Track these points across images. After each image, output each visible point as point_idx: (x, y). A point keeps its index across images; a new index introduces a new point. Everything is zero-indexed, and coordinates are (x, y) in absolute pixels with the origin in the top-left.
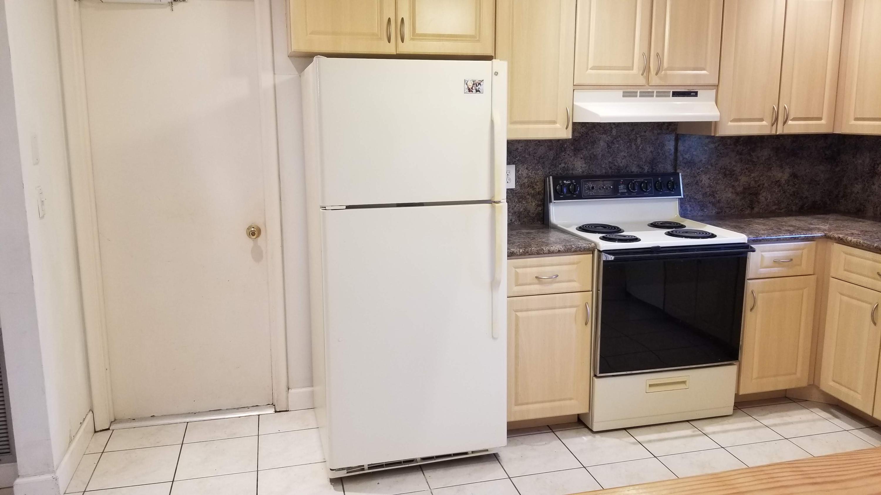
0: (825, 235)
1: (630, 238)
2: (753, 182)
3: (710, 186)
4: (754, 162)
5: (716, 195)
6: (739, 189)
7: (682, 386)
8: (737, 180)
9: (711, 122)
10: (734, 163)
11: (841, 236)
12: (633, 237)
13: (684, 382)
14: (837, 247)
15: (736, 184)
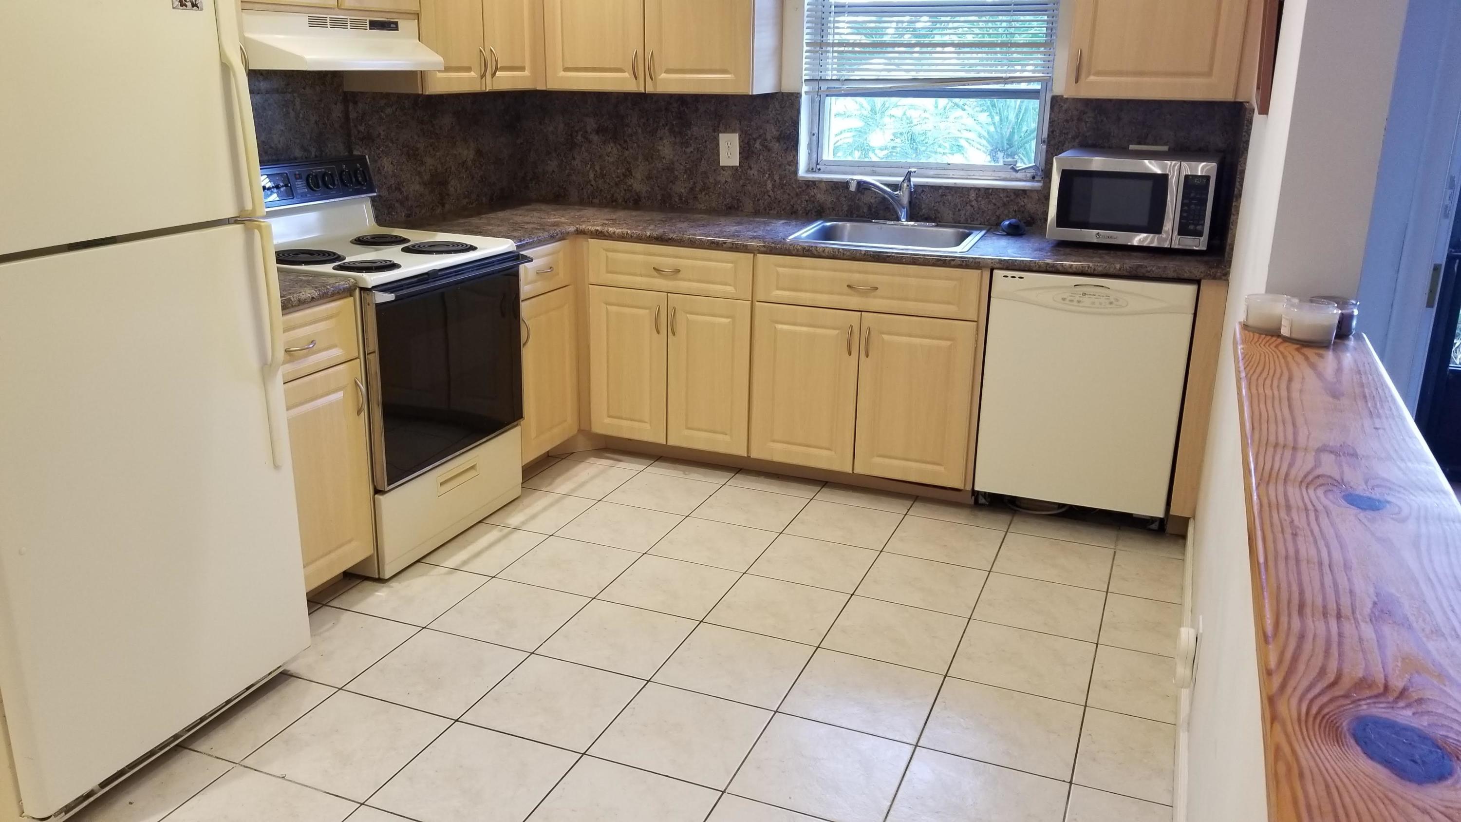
0: (577, 230)
1: (383, 263)
2: (439, 166)
3: (394, 175)
4: (437, 134)
5: (403, 190)
6: (426, 177)
7: (472, 473)
8: (423, 163)
9: (417, 71)
10: (416, 137)
11: (599, 228)
12: (388, 263)
13: (473, 467)
14: (595, 244)
15: (422, 169)
